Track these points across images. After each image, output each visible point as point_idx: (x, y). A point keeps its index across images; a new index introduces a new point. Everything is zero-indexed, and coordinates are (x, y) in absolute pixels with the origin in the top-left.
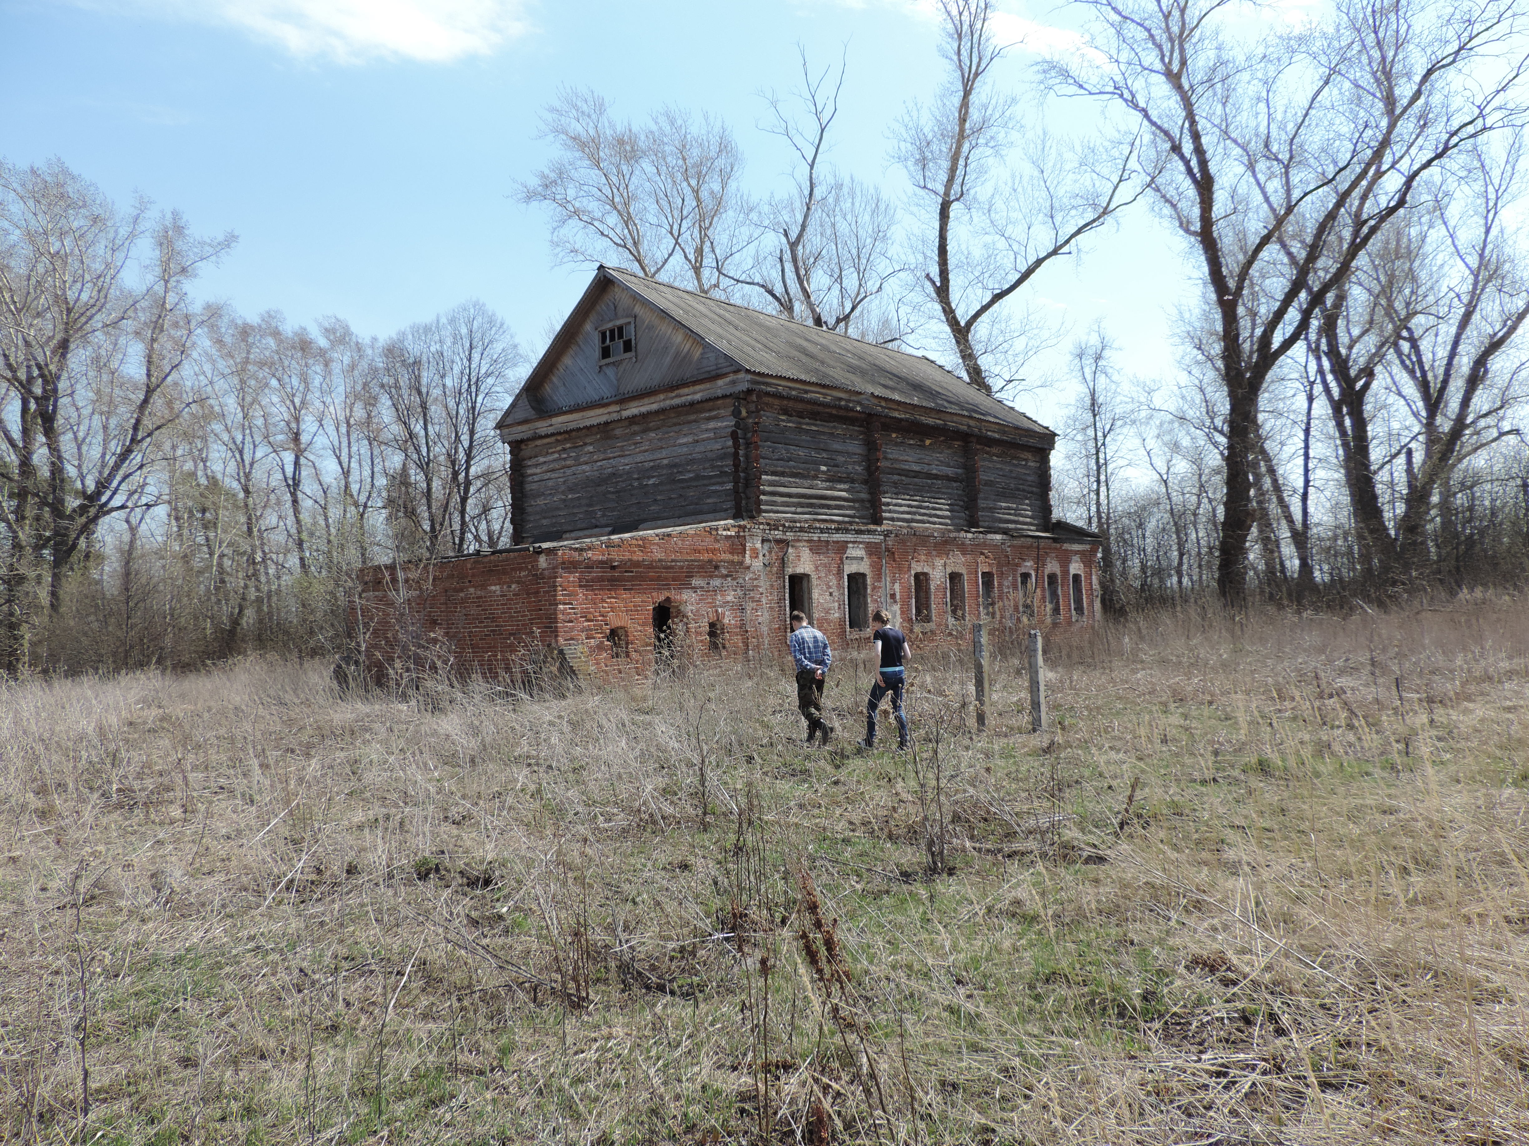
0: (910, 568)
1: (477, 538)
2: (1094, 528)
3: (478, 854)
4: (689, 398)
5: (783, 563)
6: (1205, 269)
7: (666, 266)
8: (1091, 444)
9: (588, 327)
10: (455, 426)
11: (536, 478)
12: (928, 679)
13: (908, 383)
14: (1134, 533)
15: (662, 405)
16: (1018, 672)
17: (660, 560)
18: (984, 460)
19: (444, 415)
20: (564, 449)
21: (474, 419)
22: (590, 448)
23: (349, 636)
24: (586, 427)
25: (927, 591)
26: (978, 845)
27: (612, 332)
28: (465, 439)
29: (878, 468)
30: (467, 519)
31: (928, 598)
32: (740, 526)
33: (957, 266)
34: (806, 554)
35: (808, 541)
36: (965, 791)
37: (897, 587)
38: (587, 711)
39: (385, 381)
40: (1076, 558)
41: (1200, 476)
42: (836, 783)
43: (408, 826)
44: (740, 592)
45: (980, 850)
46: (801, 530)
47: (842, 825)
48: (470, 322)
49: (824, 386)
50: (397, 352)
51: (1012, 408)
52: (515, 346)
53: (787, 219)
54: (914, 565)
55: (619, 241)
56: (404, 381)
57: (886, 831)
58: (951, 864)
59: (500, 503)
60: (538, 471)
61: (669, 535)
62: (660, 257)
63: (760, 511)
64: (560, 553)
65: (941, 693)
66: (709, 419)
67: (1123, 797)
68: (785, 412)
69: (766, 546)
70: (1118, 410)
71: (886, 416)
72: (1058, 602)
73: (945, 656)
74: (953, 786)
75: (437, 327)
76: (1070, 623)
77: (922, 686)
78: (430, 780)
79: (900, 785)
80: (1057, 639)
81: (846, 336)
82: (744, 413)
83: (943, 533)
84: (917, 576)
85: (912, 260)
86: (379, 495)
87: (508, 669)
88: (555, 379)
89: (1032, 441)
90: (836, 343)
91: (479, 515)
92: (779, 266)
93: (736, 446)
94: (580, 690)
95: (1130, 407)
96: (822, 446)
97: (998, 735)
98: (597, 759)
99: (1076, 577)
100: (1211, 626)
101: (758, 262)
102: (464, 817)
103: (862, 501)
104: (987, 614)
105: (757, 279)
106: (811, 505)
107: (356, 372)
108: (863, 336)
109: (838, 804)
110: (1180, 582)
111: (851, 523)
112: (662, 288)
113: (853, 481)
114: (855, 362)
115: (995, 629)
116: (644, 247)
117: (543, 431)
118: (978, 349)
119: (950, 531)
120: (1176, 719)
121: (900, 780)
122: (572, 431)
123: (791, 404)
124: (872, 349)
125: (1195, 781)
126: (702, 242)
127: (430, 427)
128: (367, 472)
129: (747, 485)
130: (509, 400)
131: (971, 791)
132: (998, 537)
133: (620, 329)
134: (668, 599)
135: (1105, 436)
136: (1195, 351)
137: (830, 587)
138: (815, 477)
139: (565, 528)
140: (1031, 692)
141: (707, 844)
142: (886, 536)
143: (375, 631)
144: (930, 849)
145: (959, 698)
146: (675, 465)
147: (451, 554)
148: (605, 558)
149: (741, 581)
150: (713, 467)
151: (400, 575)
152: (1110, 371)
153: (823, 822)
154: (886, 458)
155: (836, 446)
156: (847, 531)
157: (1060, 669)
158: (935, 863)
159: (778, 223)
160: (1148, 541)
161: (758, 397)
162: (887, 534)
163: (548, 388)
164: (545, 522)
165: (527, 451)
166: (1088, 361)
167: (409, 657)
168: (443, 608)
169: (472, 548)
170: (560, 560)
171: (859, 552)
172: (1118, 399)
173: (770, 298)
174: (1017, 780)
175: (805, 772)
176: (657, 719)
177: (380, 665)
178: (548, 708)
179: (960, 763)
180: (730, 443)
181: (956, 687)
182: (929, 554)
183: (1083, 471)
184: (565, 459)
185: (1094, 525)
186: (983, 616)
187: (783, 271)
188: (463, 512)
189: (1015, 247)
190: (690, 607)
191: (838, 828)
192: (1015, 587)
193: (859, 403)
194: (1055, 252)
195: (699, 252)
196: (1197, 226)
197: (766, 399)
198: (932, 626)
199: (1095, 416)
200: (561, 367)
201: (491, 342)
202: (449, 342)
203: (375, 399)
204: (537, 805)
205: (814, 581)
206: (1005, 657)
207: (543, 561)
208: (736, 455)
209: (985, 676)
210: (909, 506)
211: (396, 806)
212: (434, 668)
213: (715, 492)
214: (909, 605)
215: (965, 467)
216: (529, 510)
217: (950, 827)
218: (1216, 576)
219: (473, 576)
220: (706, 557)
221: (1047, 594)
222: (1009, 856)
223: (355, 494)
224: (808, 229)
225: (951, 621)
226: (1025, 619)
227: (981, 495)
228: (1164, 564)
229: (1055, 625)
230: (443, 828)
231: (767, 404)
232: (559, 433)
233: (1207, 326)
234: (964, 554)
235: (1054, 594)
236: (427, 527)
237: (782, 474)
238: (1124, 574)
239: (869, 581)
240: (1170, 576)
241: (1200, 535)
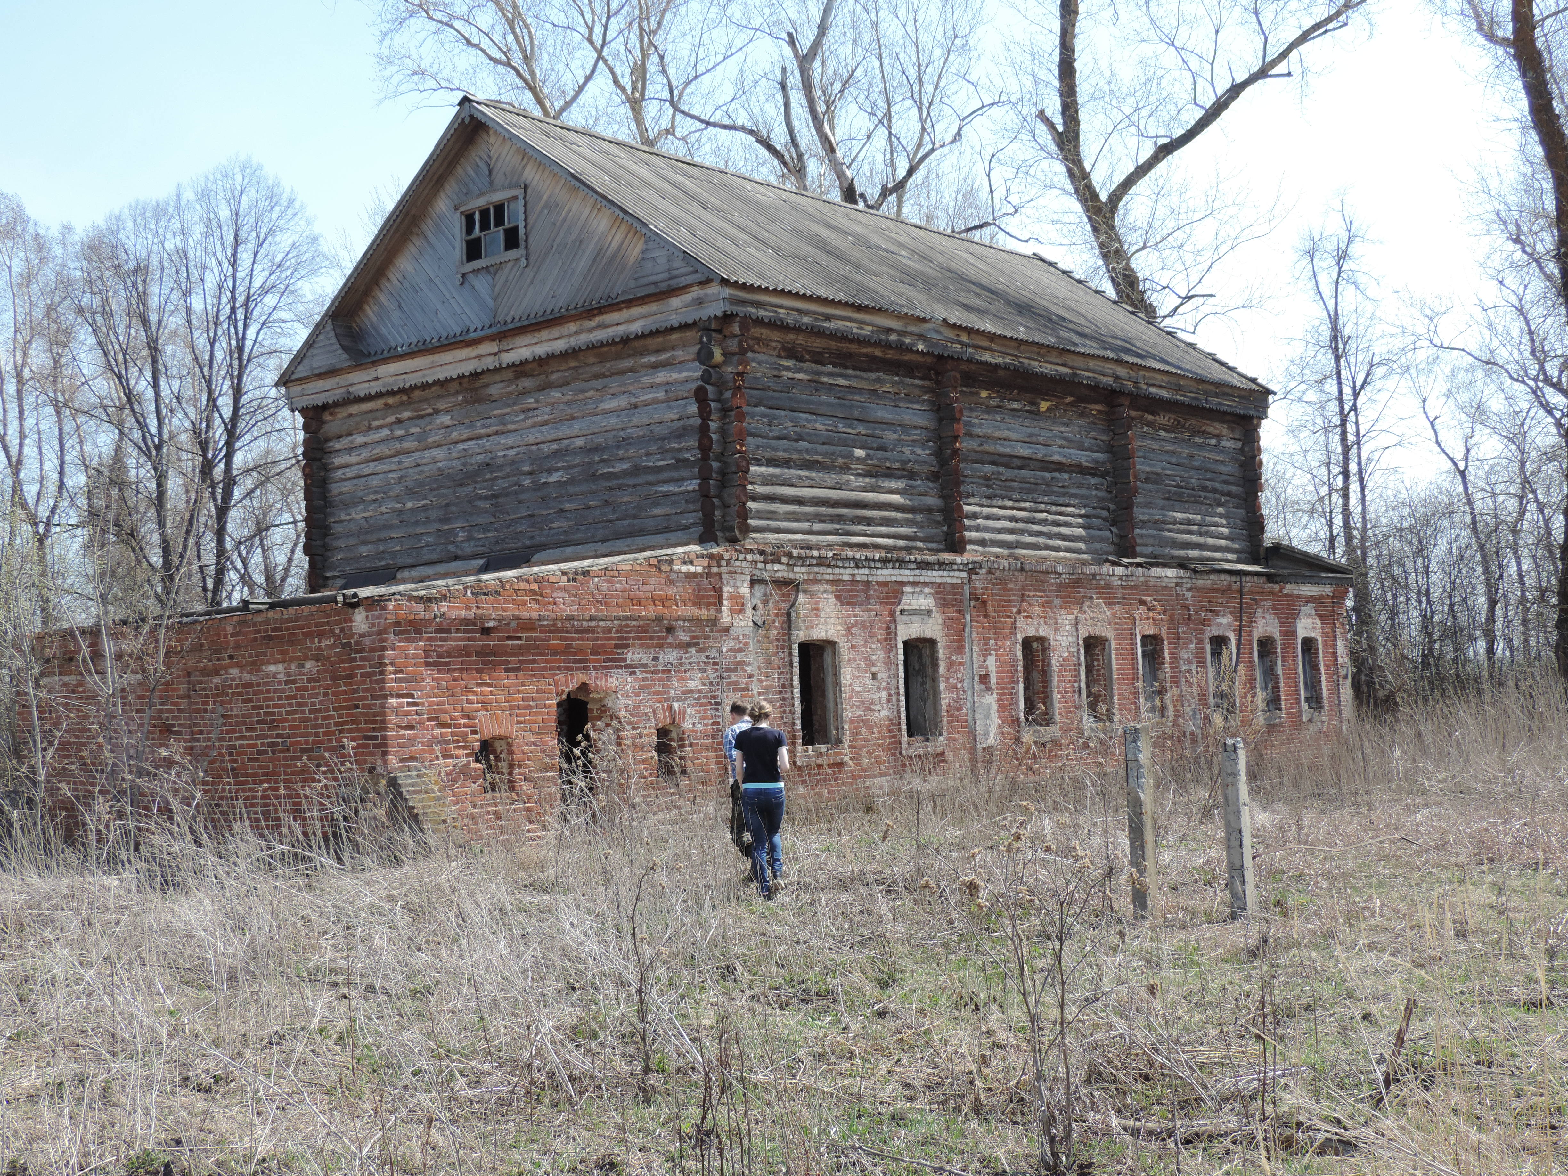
0: (1014, 629)
1: (246, 579)
2: (1340, 556)
3: (242, 1145)
4: (621, 329)
5: (788, 620)
6: (1523, 103)
7: (582, 99)
8: (1333, 407)
9: (443, 205)
10: (209, 383)
11: (350, 473)
12: (1048, 826)
13: (1008, 302)
14: (1409, 565)
15: (574, 342)
16: (1207, 813)
17: (570, 618)
18: (1144, 436)
19: (189, 359)
20: (400, 421)
21: (242, 368)
22: (446, 419)
23: (18, 755)
24: (437, 382)
25: (1045, 671)
26: (1130, 1123)
27: (485, 213)
28: (225, 403)
29: (956, 452)
30: (229, 544)
31: (1046, 682)
32: (711, 557)
33: (1092, 98)
34: (829, 605)
35: (833, 582)
36: (1110, 1026)
37: (991, 662)
38: (438, 887)
39: (85, 302)
40: (1309, 609)
41: (1523, 464)
42: (881, 1014)
43: (117, 1096)
44: (711, 674)
45: (1135, 1133)
46: (821, 562)
47: (892, 1088)
48: (235, 198)
49: (860, 308)
50: (106, 251)
51: (1192, 346)
52: (315, 239)
53: (794, 16)
54: (1021, 623)
55: (498, 55)
56: (118, 303)
57: (969, 1099)
58: (1084, 1158)
59: (287, 517)
60: (353, 459)
61: (586, 573)
62: (569, 83)
63: (747, 530)
64: (391, 605)
65: (1067, 851)
66: (655, 366)
67: (1387, 1035)
68: (791, 352)
69: (759, 590)
70: (1380, 349)
71: (970, 361)
72: (1276, 688)
73: (1078, 785)
74: (1089, 1017)
75: (178, 207)
76: (1297, 723)
77: (1037, 839)
78: (157, 1013)
79: (995, 1016)
80: (1275, 752)
81: (899, 219)
82: (718, 356)
83: (1073, 565)
84: (1027, 643)
85: (1013, 87)
86: (73, 504)
87: (298, 813)
88: (382, 297)
89: (1228, 404)
90: (881, 232)
91: (252, 537)
92: (779, 96)
93: (704, 413)
94: (425, 850)
95: (1398, 343)
96: (856, 413)
97: (1170, 926)
98: (457, 973)
99: (1309, 644)
100: (1543, 728)
101: (742, 90)
102: (217, 1079)
103: (929, 510)
104: (1152, 709)
105: (742, 119)
106: (839, 519)
107: (34, 288)
108: (929, 217)
109: (885, 1052)
110: (1491, 651)
111: (908, 550)
112: (572, 136)
113: (911, 475)
114: (914, 265)
115: (1164, 736)
116: (542, 64)
117: (361, 390)
118: (1131, 240)
119: (1084, 563)
120: (1482, 895)
121: (994, 1007)
122: (413, 388)
123: (801, 339)
124: (945, 241)
125: (1515, 1003)
126: (645, 56)
127: (163, 383)
128: (51, 464)
129: (723, 484)
130: (303, 334)
131: (1121, 1026)
132: (1171, 573)
133: (499, 209)
134: (584, 687)
135: (1356, 395)
136: (1510, 246)
137: (872, 664)
138: (845, 469)
139: (401, 561)
140: (1229, 848)
141: (650, 1125)
142: (971, 572)
143: (63, 747)
144: (1047, 1132)
145: (1100, 861)
146: (596, 449)
147: (200, 608)
148: (471, 614)
149: (713, 653)
150: (663, 452)
151: (108, 646)
152: (1361, 279)
153: (855, 1084)
154: (970, 435)
155: (882, 413)
156: (902, 563)
157: (1280, 807)
158: (1055, 1155)
159: (778, 22)
160: (1434, 578)
161: (744, 326)
162: (972, 569)
163: (370, 314)
164: (364, 550)
165: (333, 424)
166: (1326, 265)
167: (123, 792)
168: (184, 704)
169: (236, 596)
170: (391, 619)
171: (922, 601)
172: (1378, 329)
173: (764, 152)
174: (1201, 1005)
175: (828, 994)
176: (563, 901)
177: (69, 808)
178: (368, 883)
179: (1100, 977)
180: (694, 409)
181: (1097, 841)
182: (1047, 604)
183: (1316, 458)
184: (400, 438)
185: (1339, 551)
186: (1144, 714)
187: (787, 105)
188: (220, 533)
189: (1194, 63)
190: (623, 701)
191: (885, 1095)
192: (1200, 661)
193: (922, 337)
194: (1262, 73)
195: (640, 72)
196: (1507, 30)
197: (756, 331)
198: (1054, 731)
199: (1337, 358)
200: (394, 275)
201: (271, 232)
202: (197, 232)
203: (68, 333)
204: (344, 1057)
205: (845, 654)
206: (1182, 786)
207: (360, 620)
208: (704, 430)
209: (1147, 821)
210: (1012, 519)
211: (97, 1057)
212: (166, 811)
213: (667, 495)
214: (1013, 694)
215: (1110, 449)
216: (338, 529)
217: (1084, 1091)
218: (1554, 638)
219: (237, 647)
220: (650, 611)
221: (1258, 674)
222: (1188, 1142)
223: (31, 502)
224: (830, 33)
225: (1088, 722)
226: (1218, 719)
227: (1139, 499)
228: (1463, 619)
229: (1271, 728)
230: (180, 1099)
231: (758, 340)
232: (391, 393)
233: (1529, 202)
234: (1110, 603)
235: (1270, 673)
236: (157, 560)
237: (787, 463)
238: (1393, 637)
239: (942, 653)
240: (1473, 639)
241: (1525, 567)
